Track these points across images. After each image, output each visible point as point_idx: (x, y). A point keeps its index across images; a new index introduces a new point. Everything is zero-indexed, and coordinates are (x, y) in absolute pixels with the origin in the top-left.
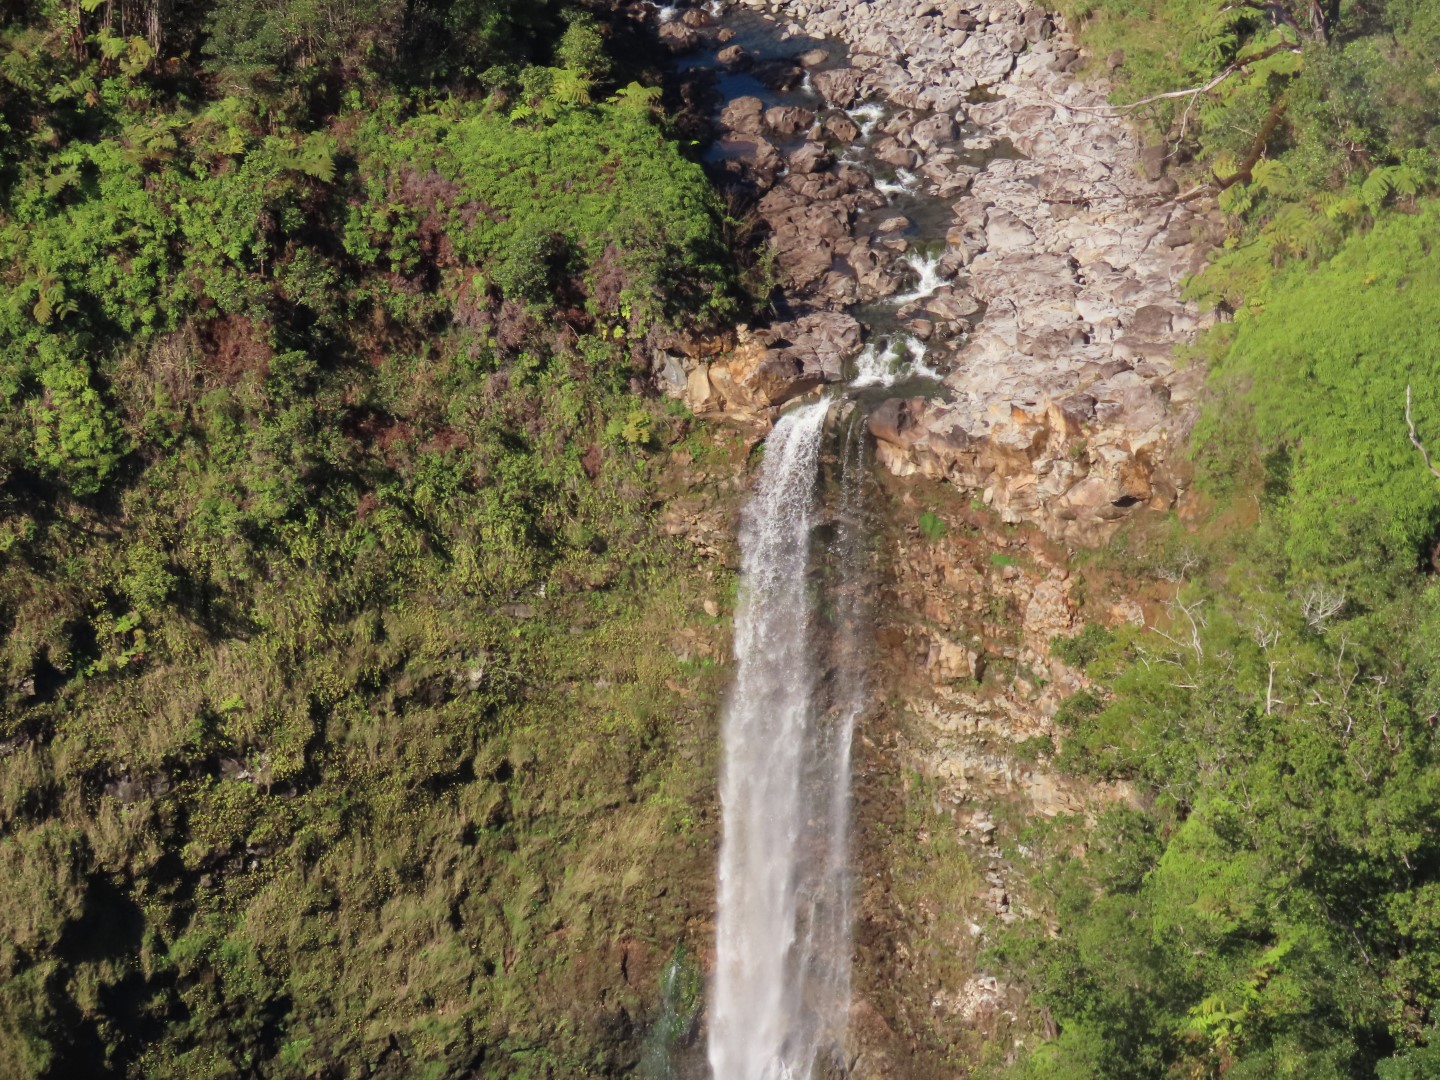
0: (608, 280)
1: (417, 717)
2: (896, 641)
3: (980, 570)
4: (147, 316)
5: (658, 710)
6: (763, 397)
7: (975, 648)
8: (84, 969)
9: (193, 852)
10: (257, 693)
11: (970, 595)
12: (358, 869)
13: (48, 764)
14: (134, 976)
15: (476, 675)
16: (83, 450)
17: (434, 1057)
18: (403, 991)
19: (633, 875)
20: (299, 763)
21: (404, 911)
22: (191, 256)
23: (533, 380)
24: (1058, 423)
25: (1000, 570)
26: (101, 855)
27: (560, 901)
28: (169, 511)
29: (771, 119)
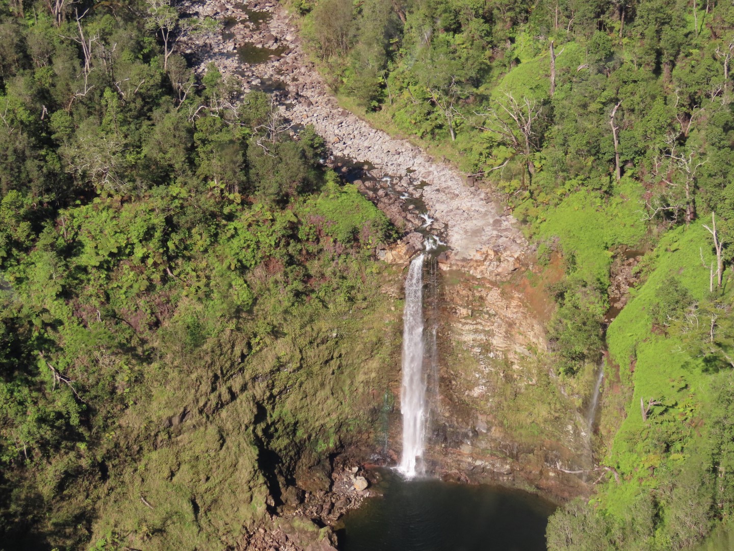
0: (366, 234)
1: (321, 347)
2: (445, 309)
3: (470, 290)
4: (253, 263)
5: (380, 335)
6: (407, 257)
7: (470, 309)
8: (258, 425)
9: (275, 391)
10: (288, 350)
11: (468, 297)
12: (311, 386)
13: (244, 378)
14: (267, 424)
15: (334, 335)
16: (245, 299)
17: (331, 427)
18: (323, 413)
19: (373, 375)
20: (298, 365)
21: (321, 394)
22: (261, 246)
23: (345, 261)
24: (491, 253)
25: (477, 290)
26: (258, 397)
27: (356, 384)
28: (263, 310)
29: (367, 185)
